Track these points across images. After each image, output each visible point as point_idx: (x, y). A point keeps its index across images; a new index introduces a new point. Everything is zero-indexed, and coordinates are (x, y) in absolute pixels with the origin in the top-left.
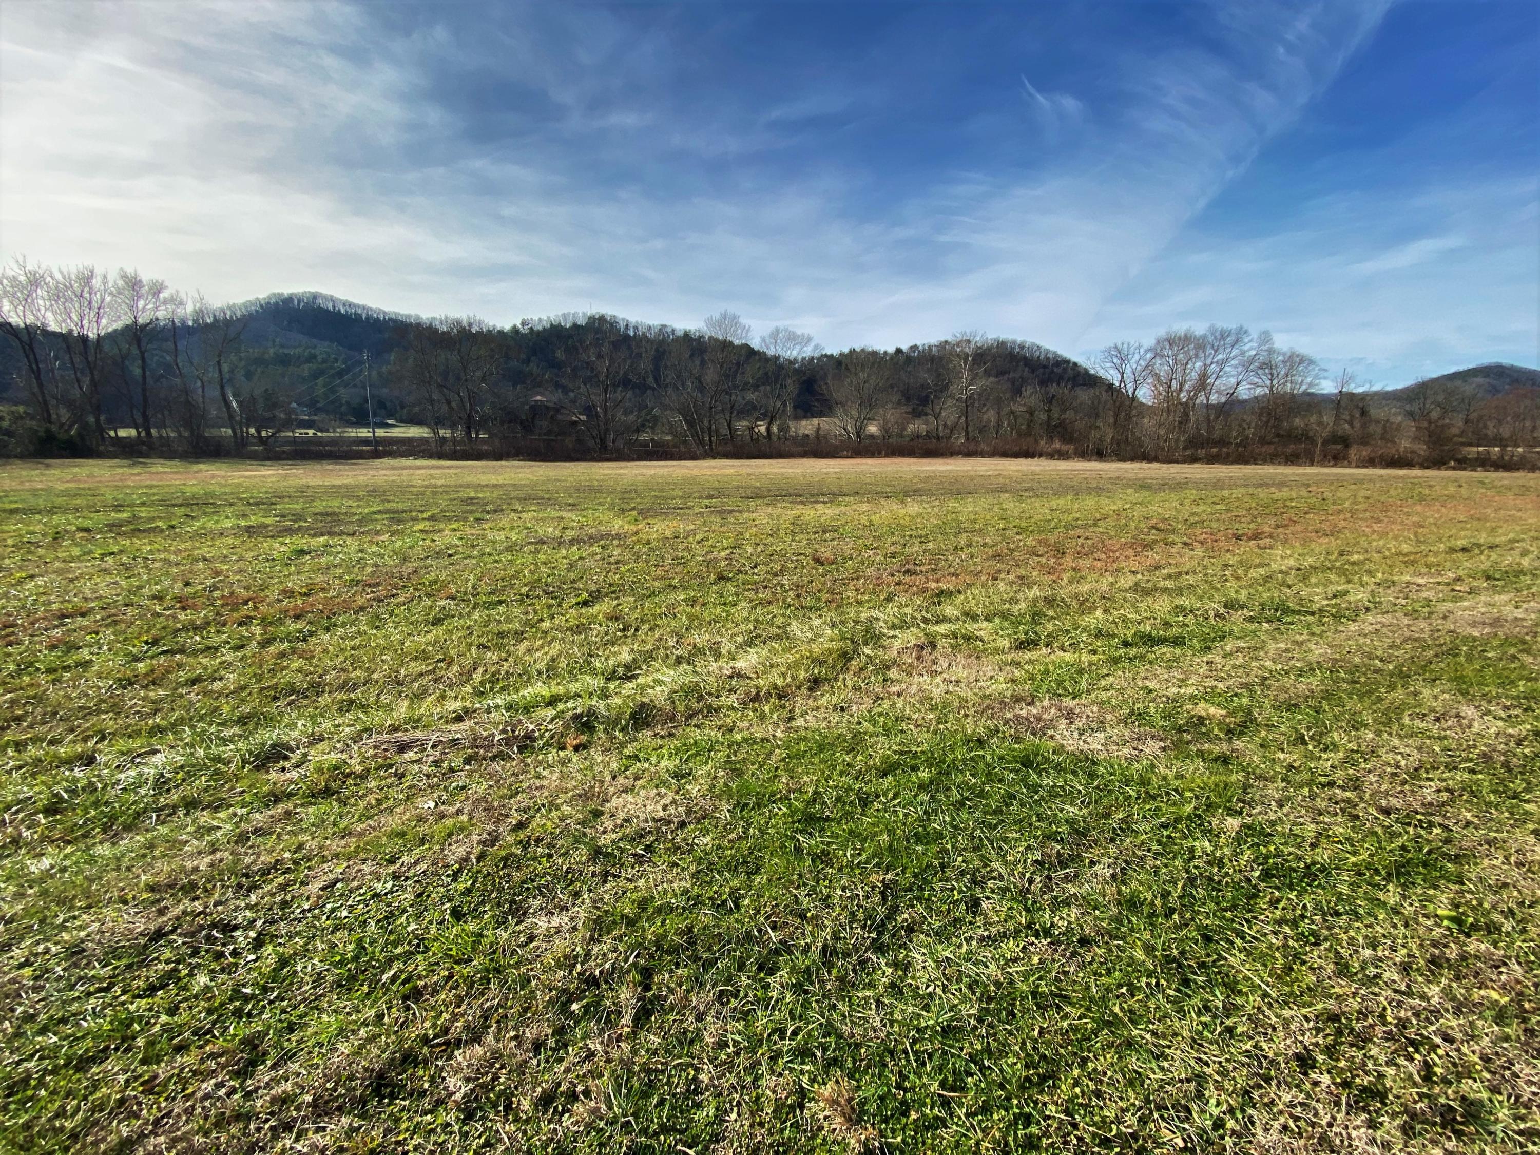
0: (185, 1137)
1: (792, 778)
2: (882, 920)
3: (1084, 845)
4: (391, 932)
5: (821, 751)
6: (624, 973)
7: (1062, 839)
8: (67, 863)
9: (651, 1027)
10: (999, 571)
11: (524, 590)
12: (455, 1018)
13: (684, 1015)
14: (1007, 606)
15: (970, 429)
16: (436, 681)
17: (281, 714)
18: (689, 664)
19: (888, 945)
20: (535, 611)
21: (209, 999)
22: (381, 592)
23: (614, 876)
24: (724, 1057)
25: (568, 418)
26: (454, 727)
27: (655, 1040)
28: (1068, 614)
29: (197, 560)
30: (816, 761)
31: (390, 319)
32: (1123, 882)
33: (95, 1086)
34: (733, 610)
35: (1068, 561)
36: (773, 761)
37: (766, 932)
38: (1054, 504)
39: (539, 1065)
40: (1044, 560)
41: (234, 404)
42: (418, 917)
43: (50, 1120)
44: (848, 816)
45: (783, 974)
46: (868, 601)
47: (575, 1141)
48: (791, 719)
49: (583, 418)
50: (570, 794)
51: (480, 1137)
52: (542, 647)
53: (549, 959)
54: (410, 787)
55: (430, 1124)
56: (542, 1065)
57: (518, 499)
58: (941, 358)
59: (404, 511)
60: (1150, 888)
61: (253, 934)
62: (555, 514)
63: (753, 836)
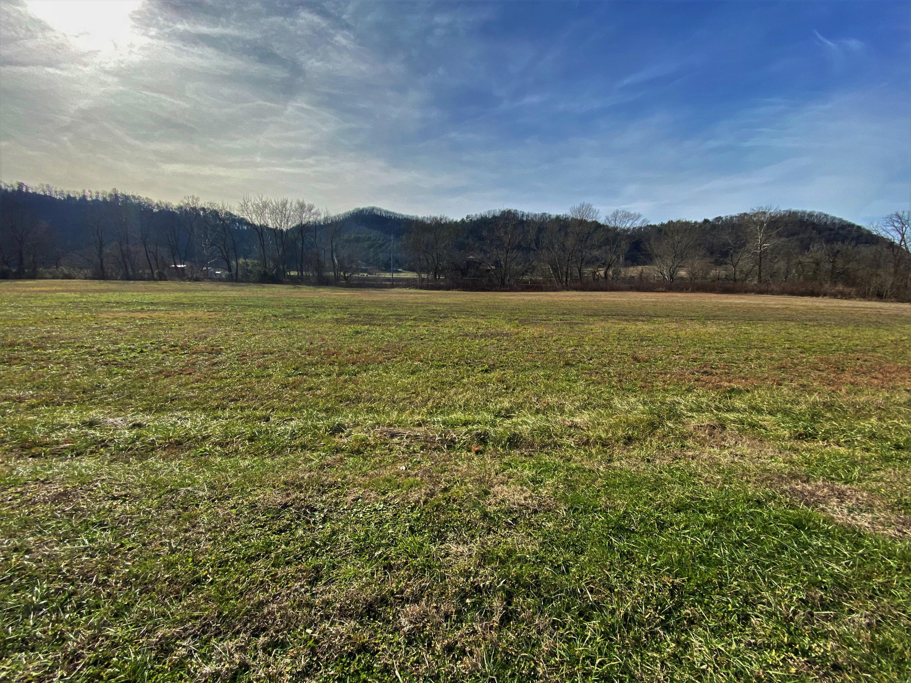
0: (285, 608)
1: (609, 499)
2: (670, 609)
3: (845, 596)
4: (381, 531)
5: (631, 486)
6: (496, 591)
7: (826, 588)
8: (254, 465)
9: (510, 628)
10: (784, 379)
11: (456, 360)
12: (407, 586)
13: (530, 627)
14: (789, 405)
15: (762, 274)
16: (410, 403)
17: (342, 410)
18: (544, 414)
19: (672, 627)
20: (460, 373)
21: (302, 542)
22: (389, 354)
23: (494, 532)
24: (553, 662)
25: (485, 268)
26: (417, 429)
27: (512, 636)
28: (845, 418)
29: (316, 333)
30: (628, 492)
31: (405, 219)
32: (878, 632)
33: (253, 571)
34: (574, 385)
35: (847, 377)
36: (596, 486)
37: (586, 593)
38: (836, 332)
39: (447, 627)
40: (824, 374)
41: (336, 261)
42: (394, 526)
43: (233, 583)
44: (649, 533)
45: (595, 623)
46: (673, 390)
47: (463, 678)
48: (610, 461)
49: (493, 267)
50: (472, 478)
51: (414, 656)
52: (462, 392)
53: (456, 569)
54: (395, 457)
55: (391, 639)
56: (449, 628)
57: (456, 311)
58: (740, 225)
59: (402, 315)
60: (902, 640)
61: (322, 515)
62: (474, 320)
63: (580, 530)
